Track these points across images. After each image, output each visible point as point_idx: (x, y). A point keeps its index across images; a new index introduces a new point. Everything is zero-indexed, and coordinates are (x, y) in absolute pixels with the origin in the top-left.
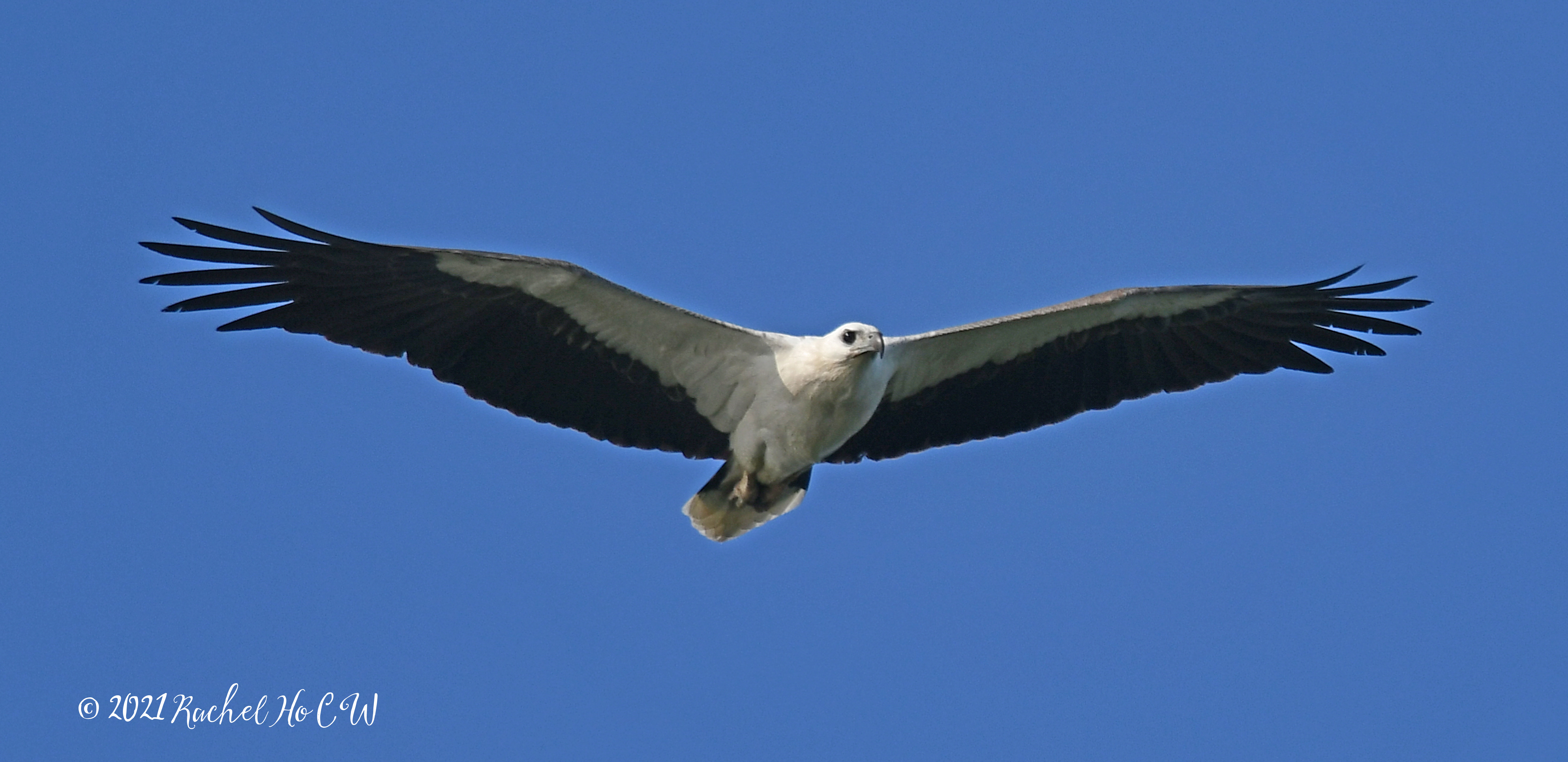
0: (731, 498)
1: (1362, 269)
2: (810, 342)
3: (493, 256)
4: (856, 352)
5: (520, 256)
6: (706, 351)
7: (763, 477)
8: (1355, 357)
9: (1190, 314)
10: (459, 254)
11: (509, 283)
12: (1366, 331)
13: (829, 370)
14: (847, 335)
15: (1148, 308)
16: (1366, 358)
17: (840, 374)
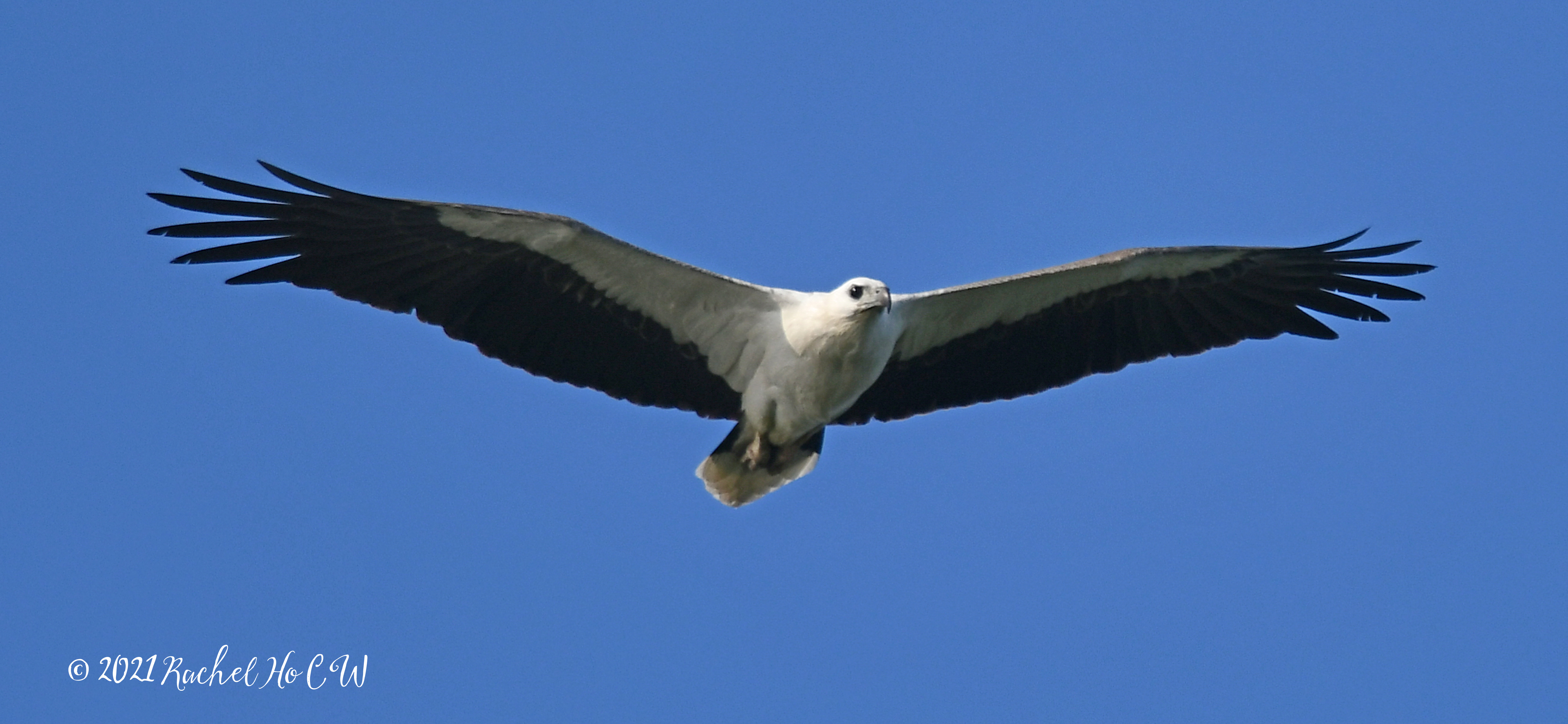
0: (743, 460)
1: (1367, 232)
2: (817, 297)
3: (493, 211)
4: (863, 307)
5: (520, 210)
6: (715, 308)
7: (774, 438)
8: (1359, 323)
9: (1198, 276)
10: (460, 208)
11: (512, 238)
12: (1370, 296)
13: (836, 325)
14: (854, 290)
15: (1155, 269)
16: (1370, 324)
17: (847, 328)
